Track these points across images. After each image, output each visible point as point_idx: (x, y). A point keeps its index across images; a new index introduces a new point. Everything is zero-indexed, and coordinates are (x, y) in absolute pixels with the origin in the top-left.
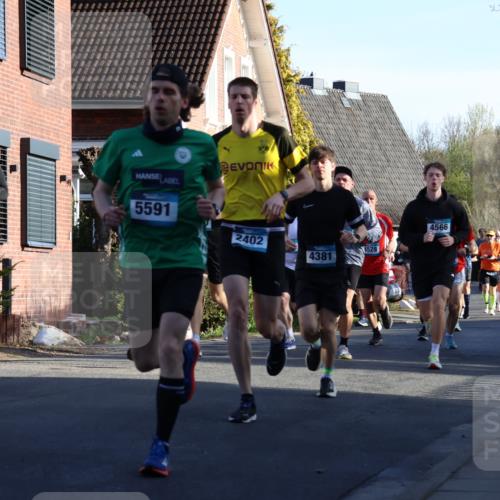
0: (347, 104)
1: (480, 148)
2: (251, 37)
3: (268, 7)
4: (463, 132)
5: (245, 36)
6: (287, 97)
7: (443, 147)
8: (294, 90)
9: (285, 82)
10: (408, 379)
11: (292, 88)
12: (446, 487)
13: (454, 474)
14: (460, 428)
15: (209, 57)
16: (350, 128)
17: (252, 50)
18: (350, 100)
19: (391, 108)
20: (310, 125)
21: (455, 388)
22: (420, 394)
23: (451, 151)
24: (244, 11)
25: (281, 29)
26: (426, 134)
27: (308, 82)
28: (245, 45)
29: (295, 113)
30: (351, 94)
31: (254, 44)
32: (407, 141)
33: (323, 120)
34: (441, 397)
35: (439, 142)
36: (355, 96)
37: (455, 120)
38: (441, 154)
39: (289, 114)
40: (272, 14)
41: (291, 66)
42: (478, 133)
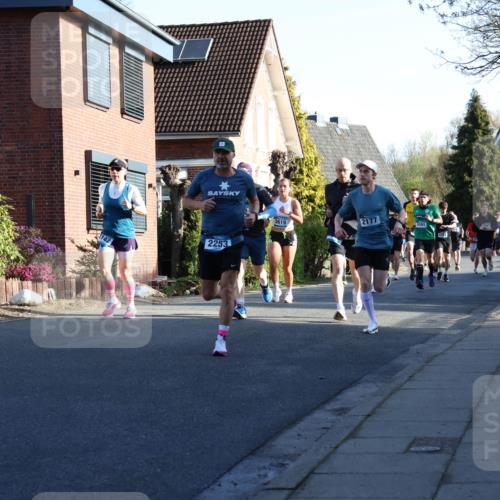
0: (340, 133)
1: (429, 160)
2: (274, 88)
3: (286, 69)
4: (417, 149)
5: (270, 88)
6: (299, 128)
7: (404, 159)
8: (304, 124)
9: (297, 118)
10: (381, 315)
11: (302, 122)
12: (406, 386)
13: (411, 378)
14: (415, 347)
15: (246, 103)
16: (342, 148)
17: (275, 97)
18: (342, 130)
19: (369, 135)
20: (315, 146)
21: (413, 321)
22: (389, 325)
23: (410, 162)
24: (269, 72)
25: (294, 83)
26: (393, 151)
27: (313, 118)
28: (270, 94)
29: (304, 140)
30: (342, 125)
31: (276, 93)
32: (380, 156)
33: (324, 143)
34: (403, 327)
35: (402, 157)
36: (346, 127)
37: (412, 142)
38: (403, 165)
39: (300, 140)
40: (287, 73)
41: (301, 108)
42: (427, 150)
